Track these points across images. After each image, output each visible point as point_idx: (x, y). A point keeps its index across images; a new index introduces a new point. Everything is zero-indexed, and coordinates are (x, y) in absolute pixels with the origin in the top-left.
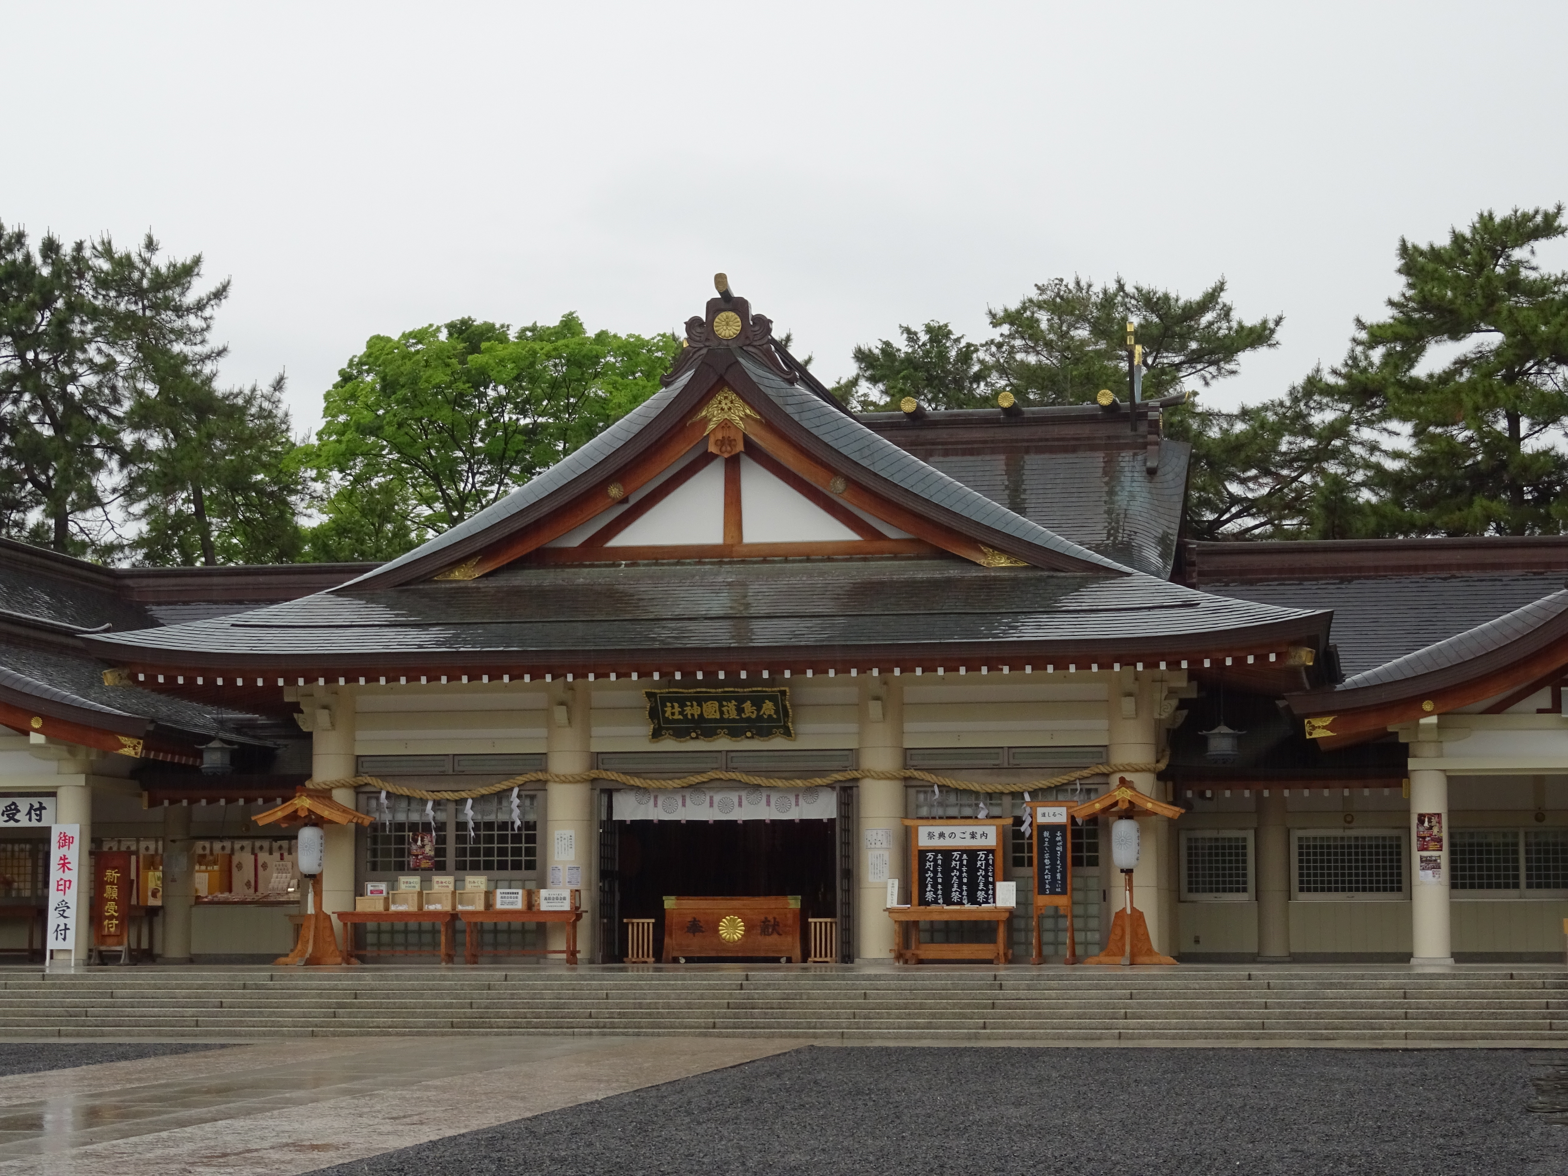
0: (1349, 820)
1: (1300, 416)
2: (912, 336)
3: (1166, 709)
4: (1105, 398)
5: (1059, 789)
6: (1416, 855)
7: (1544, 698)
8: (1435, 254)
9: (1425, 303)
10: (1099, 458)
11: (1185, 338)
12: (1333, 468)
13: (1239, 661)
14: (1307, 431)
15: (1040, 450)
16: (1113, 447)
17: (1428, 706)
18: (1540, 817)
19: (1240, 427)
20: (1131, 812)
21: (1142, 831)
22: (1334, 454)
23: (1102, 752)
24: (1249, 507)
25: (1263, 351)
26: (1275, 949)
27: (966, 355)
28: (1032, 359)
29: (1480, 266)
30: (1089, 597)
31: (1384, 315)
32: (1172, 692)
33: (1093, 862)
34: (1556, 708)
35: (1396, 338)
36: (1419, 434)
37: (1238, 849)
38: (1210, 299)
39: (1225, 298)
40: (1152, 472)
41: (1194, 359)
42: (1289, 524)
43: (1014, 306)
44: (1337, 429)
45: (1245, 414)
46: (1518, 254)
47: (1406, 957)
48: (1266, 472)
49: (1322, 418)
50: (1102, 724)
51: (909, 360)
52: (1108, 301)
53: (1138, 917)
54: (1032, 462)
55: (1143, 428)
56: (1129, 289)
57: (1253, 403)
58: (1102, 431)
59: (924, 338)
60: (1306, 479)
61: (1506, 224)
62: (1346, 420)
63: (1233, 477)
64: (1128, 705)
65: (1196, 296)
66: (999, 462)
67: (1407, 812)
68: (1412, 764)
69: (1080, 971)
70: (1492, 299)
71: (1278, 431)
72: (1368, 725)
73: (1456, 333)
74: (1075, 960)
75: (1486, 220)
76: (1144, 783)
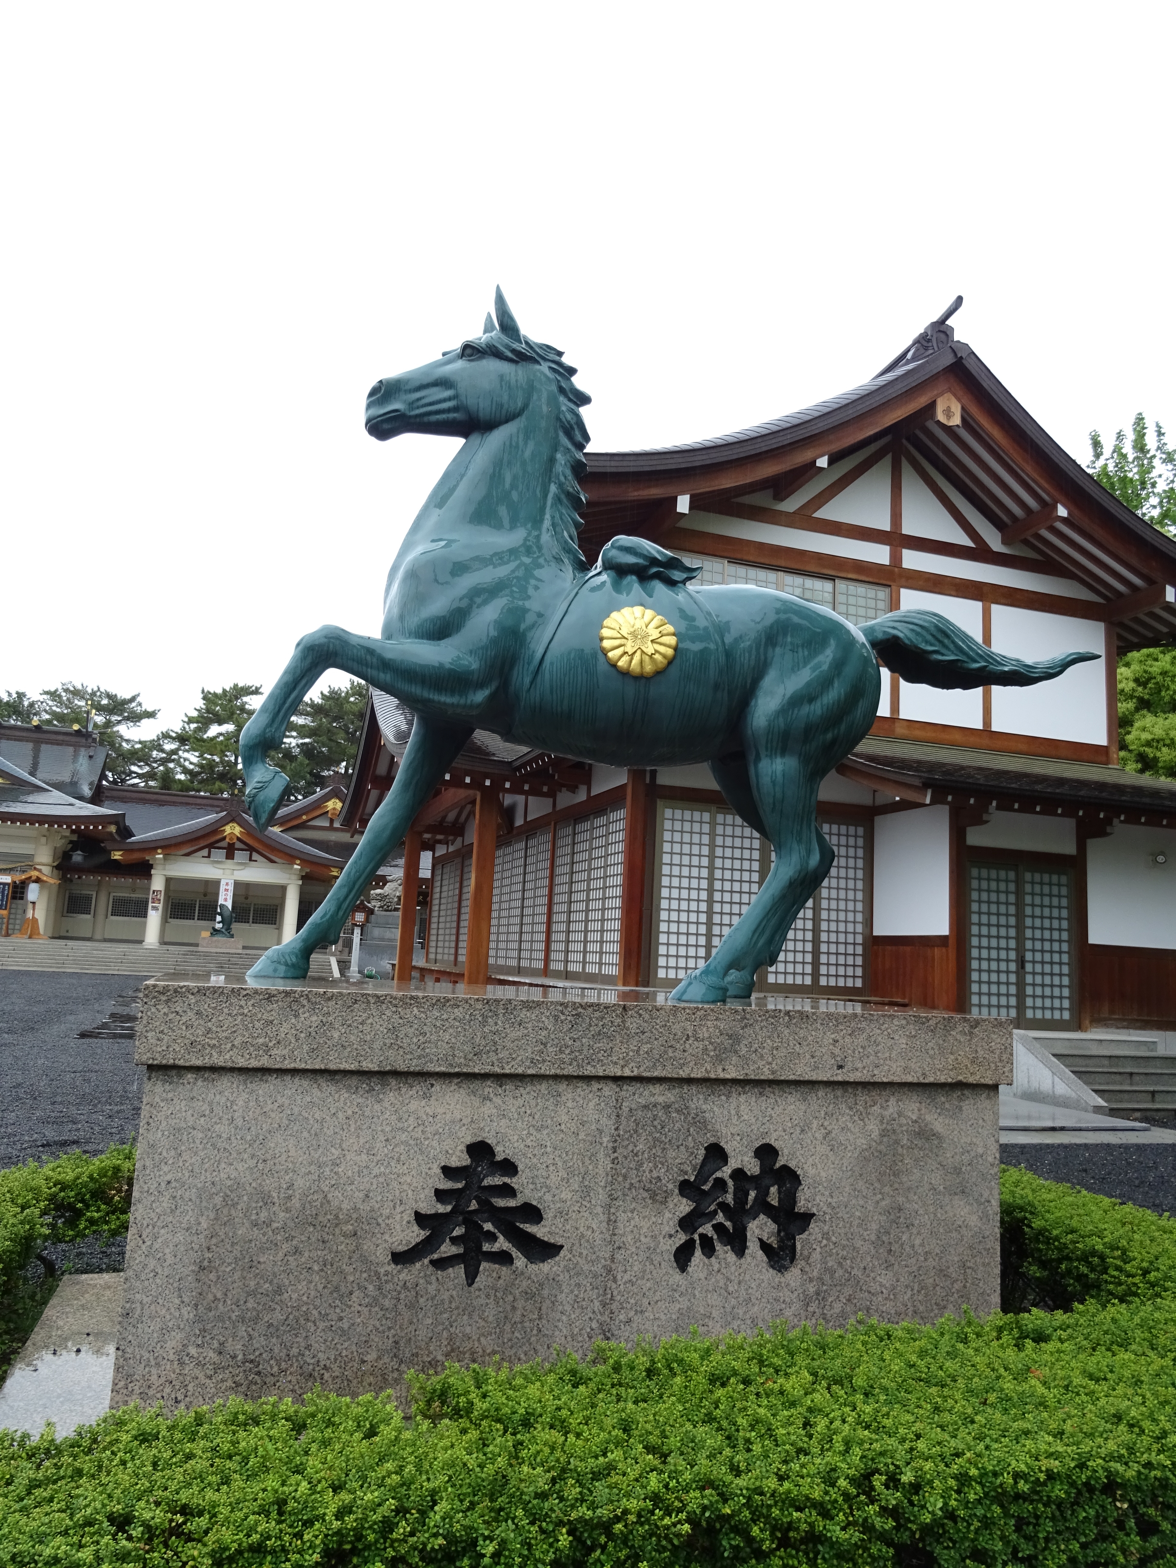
0: (134, 891)
1: (160, 745)
2: (10, 695)
3: (60, 843)
4: (76, 727)
5: (11, 870)
6: (150, 905)
7: (205, 852)
8: (215, 694)
9: (208, 711)
10: (71, 749)
11: (124, 710)
12: (171, 765)
13: (87, 827)
14: (163, 751)
15: (47, 743)
16: (76, 746)
17: (159, 851)
18: (205, 895)
19: (138, 746)
20: (38, 880)
21: (41, 889)
22: (173, 761)
23: (31, 857)
24: (139, 776)
25: (151, 720)
26: (98, 936)
27: (32, 705)
28: (58, 710)
29: (230, 701)
30: (30, 798)
31: (195, 714)
32: (63, 837)
33: (22, 898)
34: (209, 856)
35: (197, 722)
36: (201, 756)
37: (88, 898)
38: (133, 699)
39: (139, 699)
40: (91, 757)
41: (127, 719)
42: (151, 783)
43: (53, 690)
44: (174, 752)
45: (140, 742)
46: (245, 699)
47: (141, 942)
48: (147, 764)
49: (169, 746)
50: (32, 846)
51: (8, 703)
52: (93, 694)
53: (35, 920)
54: (44, 747)
55: (90, 740)
56: (102, 690)
57: (143, 739)
58: (73, 739)
59: (15, 696)
60: (161, 768)
61: (242, 688)
62: (178, 749)
63: (134, 764)
64: (44, 840)
65: (128, 696)
66: (30, 745)
67: (149, 889)
68: (153, 872)
69: (9, 939)
70: (233, 713)
71: (151, 750)
72: (136, 856)
73: (220, 722)
74: (7, 935)
75: (236, 685)
76: (46, 870)
